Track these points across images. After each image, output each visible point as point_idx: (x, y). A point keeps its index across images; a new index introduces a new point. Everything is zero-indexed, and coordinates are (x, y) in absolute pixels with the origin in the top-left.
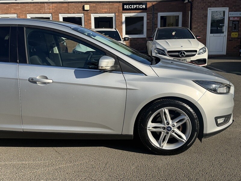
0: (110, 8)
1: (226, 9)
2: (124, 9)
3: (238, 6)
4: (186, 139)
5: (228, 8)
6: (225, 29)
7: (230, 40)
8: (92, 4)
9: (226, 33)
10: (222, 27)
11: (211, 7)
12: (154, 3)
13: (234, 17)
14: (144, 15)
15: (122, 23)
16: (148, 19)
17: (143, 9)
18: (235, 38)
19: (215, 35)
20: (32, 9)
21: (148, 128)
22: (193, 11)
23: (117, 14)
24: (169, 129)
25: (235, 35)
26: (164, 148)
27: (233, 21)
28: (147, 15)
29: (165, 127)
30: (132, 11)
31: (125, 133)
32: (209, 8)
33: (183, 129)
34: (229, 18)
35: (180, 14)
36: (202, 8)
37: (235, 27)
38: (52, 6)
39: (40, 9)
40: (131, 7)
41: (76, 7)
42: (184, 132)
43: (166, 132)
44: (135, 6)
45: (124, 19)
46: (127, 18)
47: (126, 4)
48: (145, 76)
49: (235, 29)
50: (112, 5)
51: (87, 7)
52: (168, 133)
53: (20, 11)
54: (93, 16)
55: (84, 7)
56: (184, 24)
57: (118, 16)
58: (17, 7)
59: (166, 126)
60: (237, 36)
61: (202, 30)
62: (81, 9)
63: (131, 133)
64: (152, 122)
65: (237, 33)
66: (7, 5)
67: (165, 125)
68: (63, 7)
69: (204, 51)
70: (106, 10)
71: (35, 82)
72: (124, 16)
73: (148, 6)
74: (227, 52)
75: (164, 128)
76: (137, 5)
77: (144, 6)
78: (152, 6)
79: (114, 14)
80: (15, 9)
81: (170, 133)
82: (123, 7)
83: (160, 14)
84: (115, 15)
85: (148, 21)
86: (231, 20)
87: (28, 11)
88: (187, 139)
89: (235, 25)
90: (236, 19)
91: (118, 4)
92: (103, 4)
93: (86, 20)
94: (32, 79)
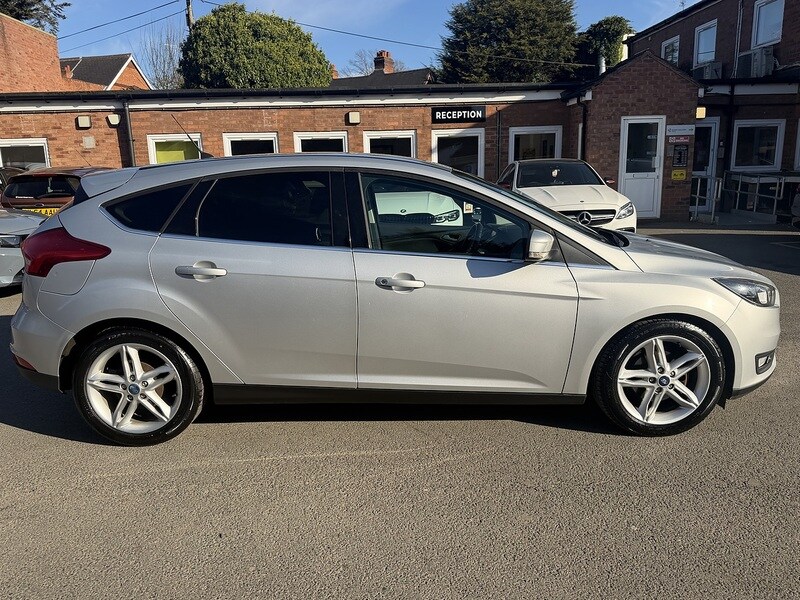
0: (404, 119)
1: (660, 120)
2: (435, 121)
3: (686, 112)
4: (697, 402)
5: (664, 117)
6: (658, 161)
7: (668, 187)
8: (365, 111)
9: (659, 172)
10: (650, 158)
11: (627, 115)
12: (501, 107)
13: (678, 137)
14: (480, 133)
15: (431, 151)
16: (487, 142)
17: (476, 120)
18: (680, 182)
19: (637, 175)
20: (234, 122)
21: (619, 381)
22: (589, 123)
23: (419, 132)
24: (665, 381)
25: (679, 175)
26: (650, 422)
27: (676, 145)
28: (486, 134)
29: (654, 378)
30: (452, 125)
31: (568, 390)
32: (623, 118)
33: (691, 380)
34: (667, 138)
35: (558, 131)
36: (609, 118)
37: (680, 157)
38: (279, 116)
39: (251, 122)
40: (450, 115)
41: (329, 117)
42: (692, 385)
43: (656, 387)
44: (459, 115)
45: (434, 143)
46: (441, 140)
47: (441, 110)
48: (614, 271)
49: (680, 162)
50: (408, 111)
51: (354, 117)
52: (660, 390)
53: (207, 127)
54: (367, 137)
55: (347, 116)
56: (568, 151)
57: (422, 135)
58: (201, 119)
59: (658, 376)
60: (684, 177)
61: (610, 164)
62: (341, 121)
63: (583, 391)
64: (627, 367)
65: (684, 172)
66: (180, 114)
67: (655, 373)
68: (302, 117)
69: (629, 211)
70: (396, 124)
71: (389, 287)
72: (436, 135)
73: (488, 113)
74: (661, 212)
75: (653, 380)
76: (465, 112)
77: (479, 114)
78: (496, 114)
79: (412, 132)
80: (196, 123)
81: (666, 389)
82: (434, 115)
83: (514, 131)
84: (416, 134)
85: (489, 146)
86: (672, 144)
87: (225, 126)
88: (699, 401)
89: (680, 153)
90: (682, 140)
91: (422, 110)
92: (389, 109)
93: (352, 145)
94: (384, 281)
